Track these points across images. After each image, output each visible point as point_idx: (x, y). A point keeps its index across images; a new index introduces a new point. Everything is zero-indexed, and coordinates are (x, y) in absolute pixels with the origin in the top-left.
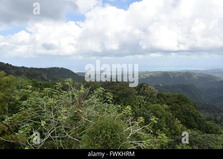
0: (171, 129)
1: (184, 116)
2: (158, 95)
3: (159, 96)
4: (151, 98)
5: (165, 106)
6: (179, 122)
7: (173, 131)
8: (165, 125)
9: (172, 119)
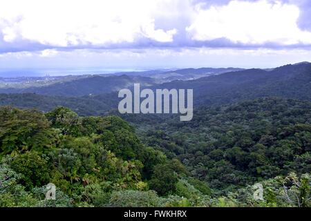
0: (103, 168)
1: (118, 146)
2: (84, 121)
3: (85, 123)
4: (74, 129)
5: (95, 136)
6: (113, 154)
7: (106, 170)
8: (96, 164)
9: (104, 153)
